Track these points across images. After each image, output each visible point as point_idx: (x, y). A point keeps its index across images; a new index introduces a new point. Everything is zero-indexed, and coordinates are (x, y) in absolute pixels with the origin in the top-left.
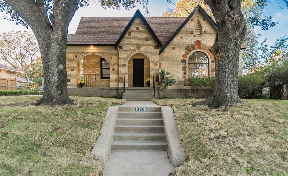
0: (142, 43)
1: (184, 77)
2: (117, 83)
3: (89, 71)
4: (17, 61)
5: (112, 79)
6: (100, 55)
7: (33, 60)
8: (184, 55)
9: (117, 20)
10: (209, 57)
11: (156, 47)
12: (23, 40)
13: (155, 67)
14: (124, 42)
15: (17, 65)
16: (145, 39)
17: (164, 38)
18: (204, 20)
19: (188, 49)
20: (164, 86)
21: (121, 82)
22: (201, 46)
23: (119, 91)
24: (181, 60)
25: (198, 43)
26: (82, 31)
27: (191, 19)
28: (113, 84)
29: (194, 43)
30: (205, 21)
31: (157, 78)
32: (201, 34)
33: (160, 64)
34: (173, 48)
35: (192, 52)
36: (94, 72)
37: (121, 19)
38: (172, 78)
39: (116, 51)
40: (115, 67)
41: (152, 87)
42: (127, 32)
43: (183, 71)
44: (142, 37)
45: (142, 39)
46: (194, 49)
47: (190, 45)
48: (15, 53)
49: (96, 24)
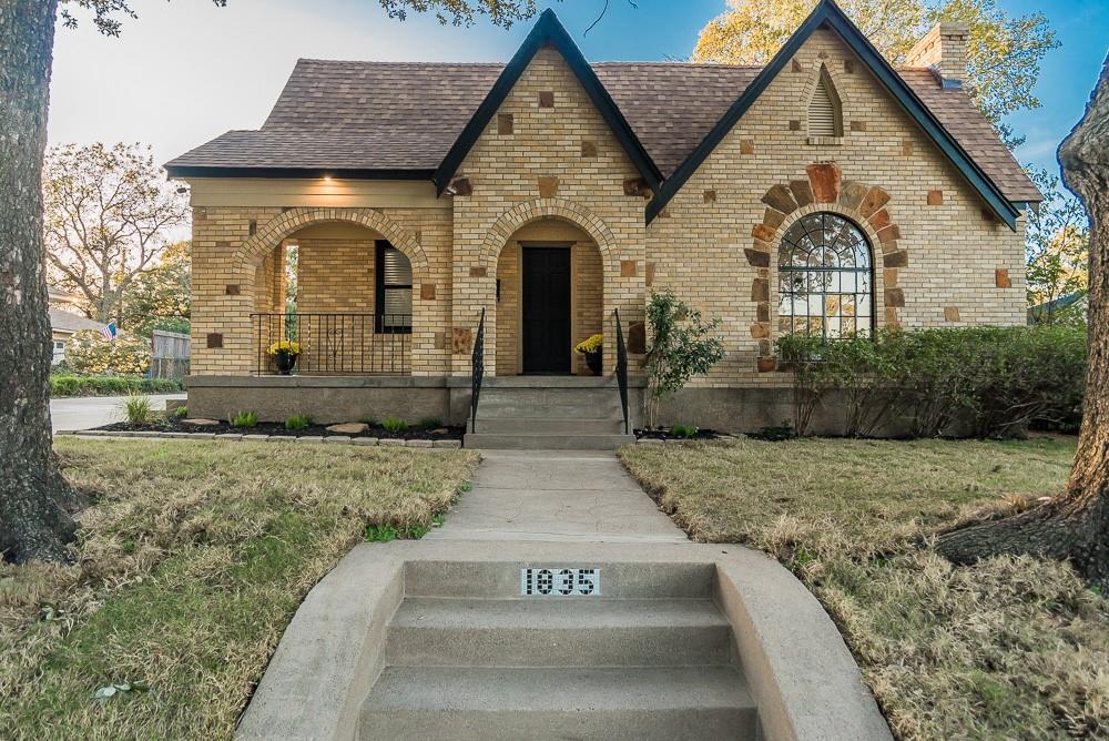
0: (563, 165)
1: (759, 332)
2: (444, 357)
3: (326, 298)
4: (86, 257)
5: (423, 335)
6: (367, 221)
7: (147, 254)
8: (762, 228)
9: (456, 73)
10: (873, 237)
11: (634, 187)
12: (111, 181)
13: (626, 279)
14: (482, 159)
15: (88, 272)
16: (579, 148)
17: (667, 152)
18: (849, 69)
19: (777, 200)
20: (668, 370)
21: (462, 351)
22: (838, 187)
23: (455, 395)
24: (745, 250)
25: (825, 174)
26: (296, 115)
27: (790, 64)
28: (423, 357)
29: (804, 172)
30: (853, 76)
31: (638, 332)
32: (837, 131)
33: (650, 268)
34: (710, 196)
35: (797, 215)
36: (344, 302)
37: (475, 69)
38: (710, 335)
39: (442, 204)
40: (437, 279)
41: (611, 378)
42: (496, 116)
43: (756, 304)
44: (567, 137)
45: (567, 148)
46: (804, 200)
47: (787, 183)
48: (79, 226)
49: (360, 91)
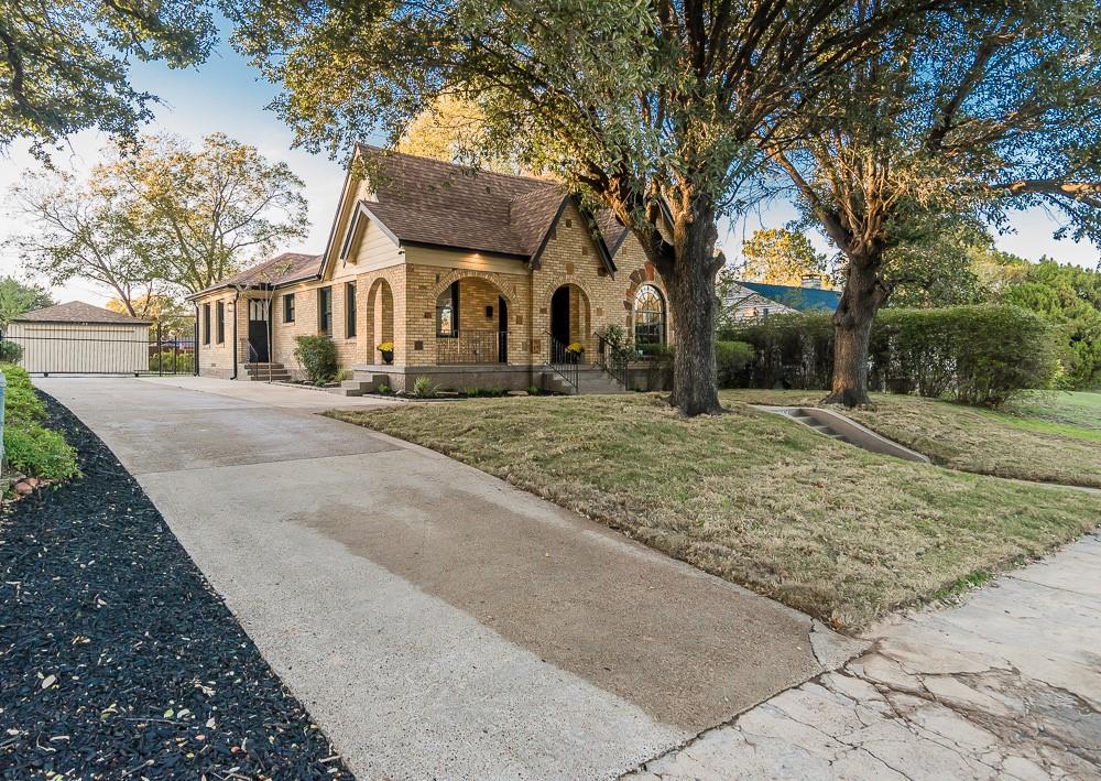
0: (576, 258)
2: (528, 355)
6: (492, 279)
8: (629, 291)
10: (666, 298)
11: (601, 272)
13: (598, 317)
14: (547, 253)
16: (581, 250)
19: (635, 278)
21: (536, 353)
22: (655, 273)
23: (535, 375)
24: (624, 302)
25: (650, 267)
28: (517, 355)
29: (644, 265)
35: (641, 286)
39: (527, 273)
40: (523, 313)
43: (626, 326)
44: (577, 244)
45: (577, 250)
46: (644, 279)
47: (638, 270)
